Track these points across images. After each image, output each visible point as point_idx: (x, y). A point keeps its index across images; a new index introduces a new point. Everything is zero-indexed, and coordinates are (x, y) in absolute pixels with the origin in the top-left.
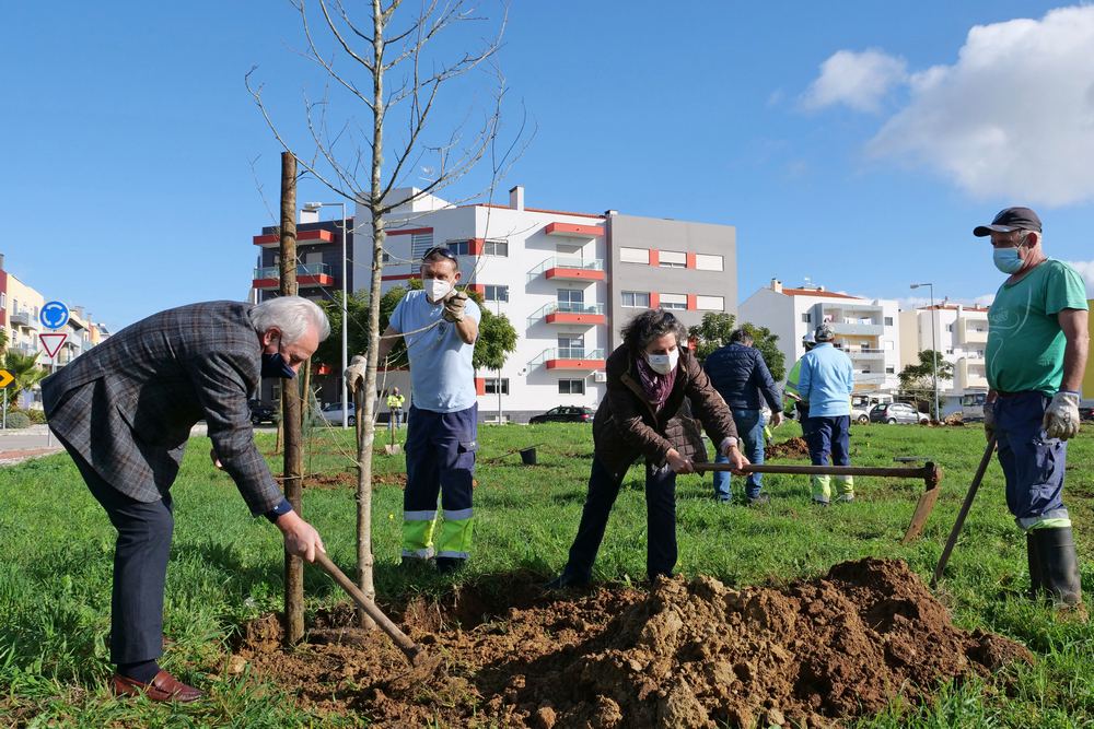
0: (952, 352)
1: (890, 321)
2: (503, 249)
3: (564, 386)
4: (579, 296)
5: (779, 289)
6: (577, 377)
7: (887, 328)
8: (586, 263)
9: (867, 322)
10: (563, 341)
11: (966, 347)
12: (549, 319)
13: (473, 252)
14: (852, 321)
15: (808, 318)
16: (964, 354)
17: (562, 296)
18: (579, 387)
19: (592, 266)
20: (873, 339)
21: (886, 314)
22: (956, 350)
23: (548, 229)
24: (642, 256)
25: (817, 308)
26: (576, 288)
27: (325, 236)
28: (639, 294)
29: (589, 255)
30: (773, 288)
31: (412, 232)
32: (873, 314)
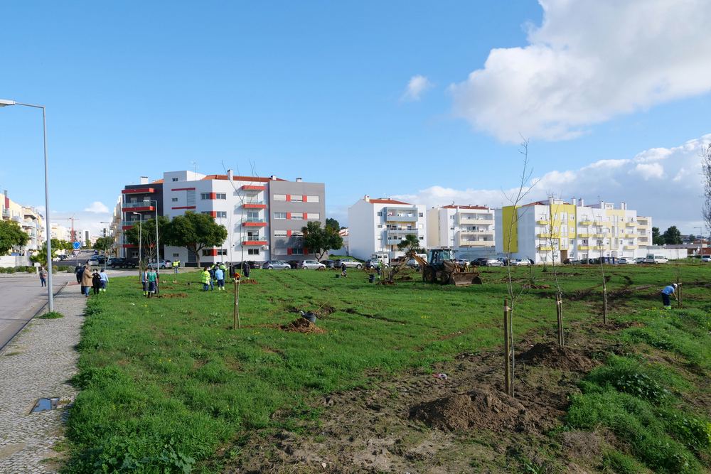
0: (453, 229)
1: (421, 215)
2: (224, 196)
3: (251, 252)
4: (256, 215)
5: (368, 200)
6: (256, 248)
7: (420, 218)
8: (259, 201)
9: (410, 215)
10: (250, 234)
11: (462, 226)
12: (244, 225)
13: (211, 198)
14: (402, 215)
15: (380, 214)
16: (460, 230)
17: (249, 215)
18: (257, 252)
19: (261, 202)
20: (413, 223)
21: (419, 211)
22: (456, 228)
23: (243, 188)
24: (283, 198)
25: (385, 209)
26: (255, 211)
27: (151, 190)
28: (282, 213)
29: (261, 197)
30: (365, 200)
31: (187, 189)
32: (413, 211)
